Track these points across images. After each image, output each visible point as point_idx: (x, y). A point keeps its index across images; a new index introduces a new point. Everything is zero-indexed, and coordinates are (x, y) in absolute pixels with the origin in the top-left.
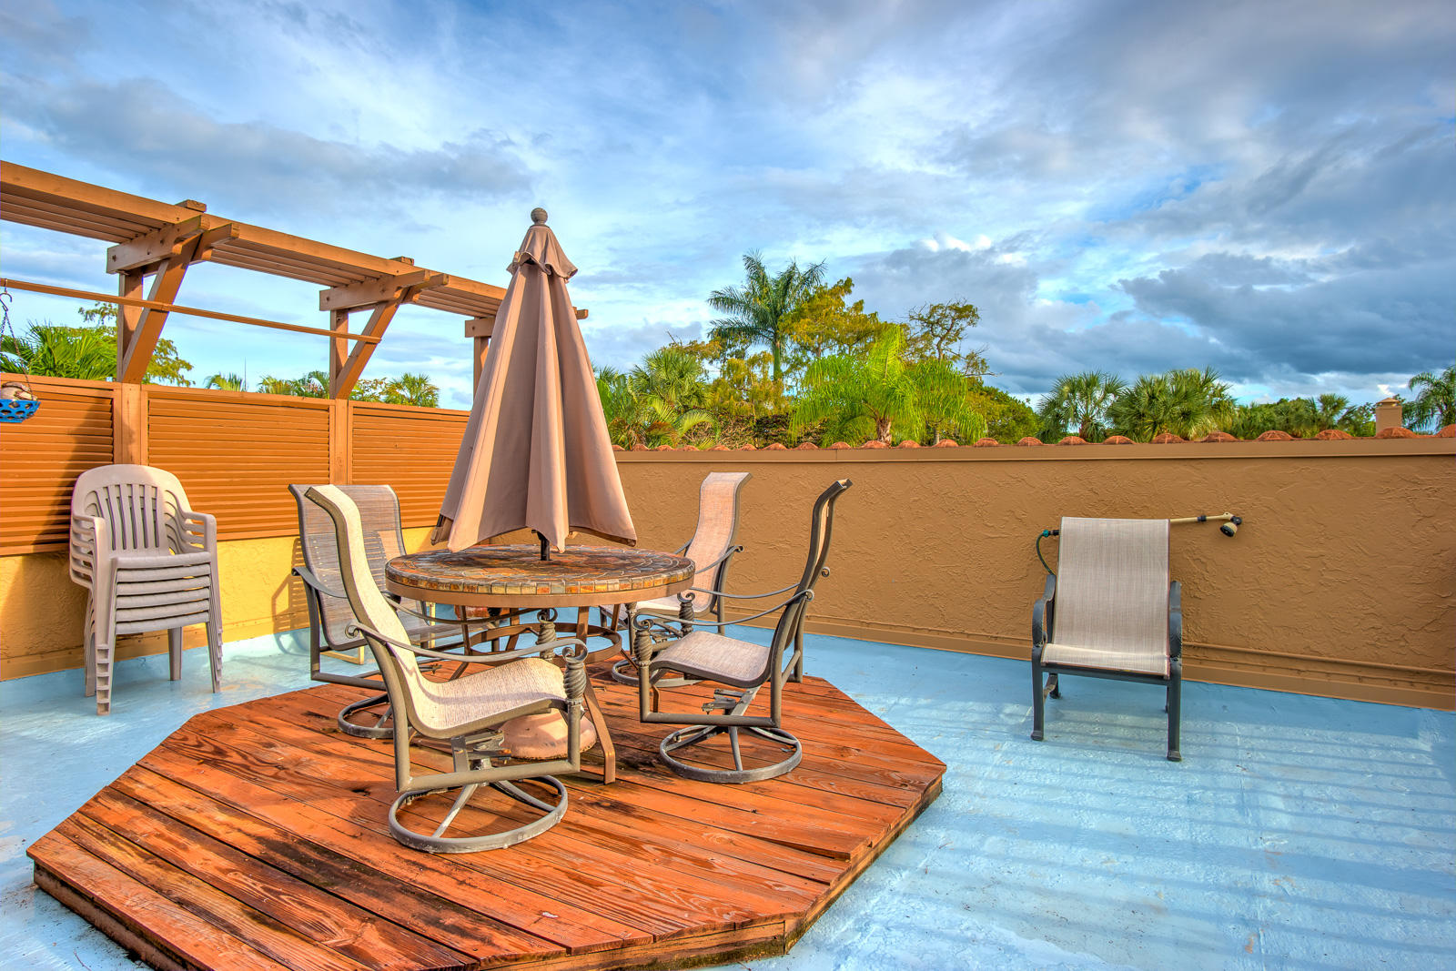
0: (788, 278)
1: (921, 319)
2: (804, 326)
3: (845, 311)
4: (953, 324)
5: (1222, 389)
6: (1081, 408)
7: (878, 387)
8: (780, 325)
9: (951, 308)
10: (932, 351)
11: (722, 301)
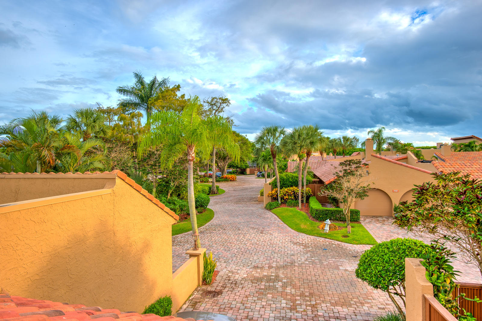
0: (153, 82)
1: (208, 102)
2: (159, 103)
3: (177, 98)
4: (220, 105)
5: (321, 133)
6: (271, 140)
7: (187, 128)
8: (149, 102)
9: (220, 99)
10: (212, 116)
11: (122, 91)
